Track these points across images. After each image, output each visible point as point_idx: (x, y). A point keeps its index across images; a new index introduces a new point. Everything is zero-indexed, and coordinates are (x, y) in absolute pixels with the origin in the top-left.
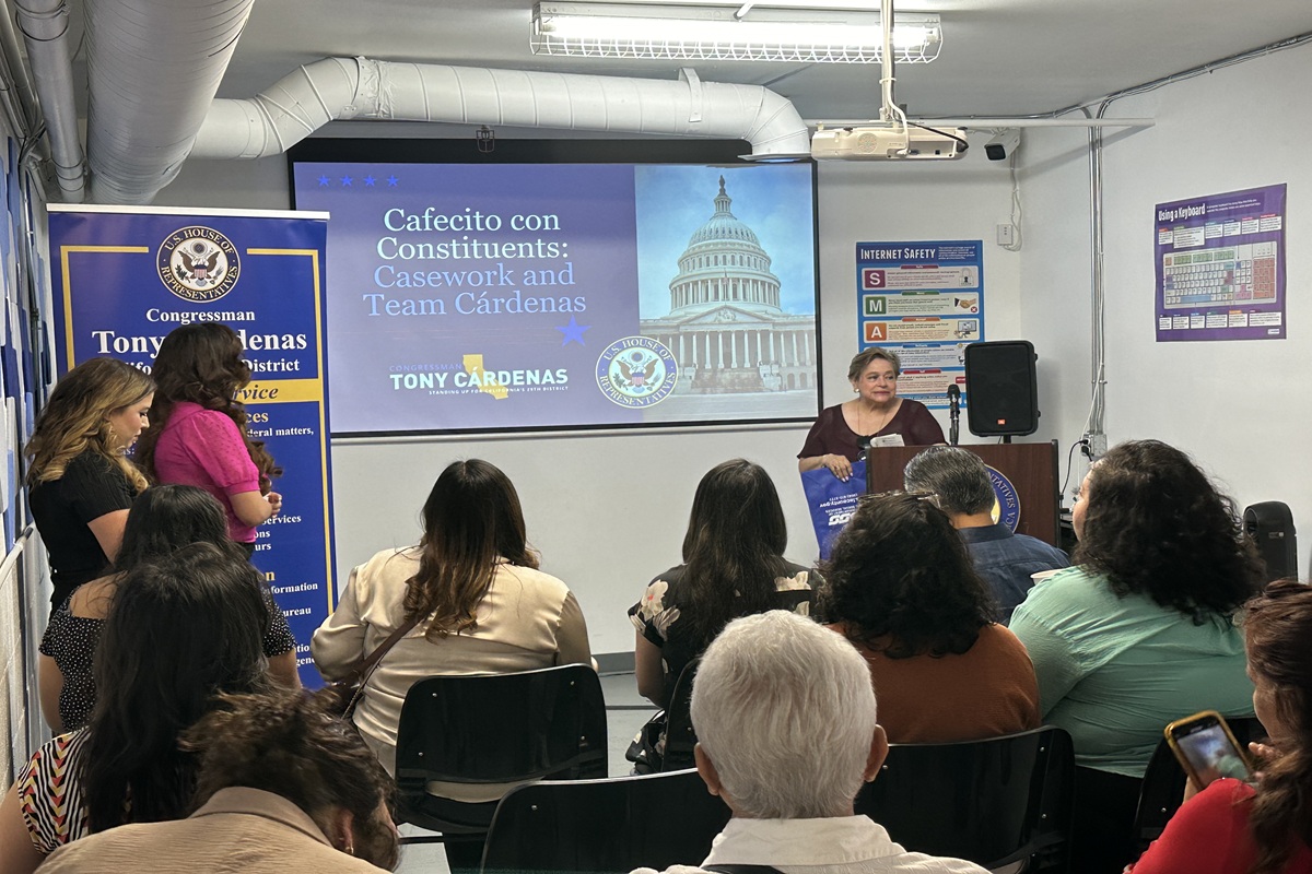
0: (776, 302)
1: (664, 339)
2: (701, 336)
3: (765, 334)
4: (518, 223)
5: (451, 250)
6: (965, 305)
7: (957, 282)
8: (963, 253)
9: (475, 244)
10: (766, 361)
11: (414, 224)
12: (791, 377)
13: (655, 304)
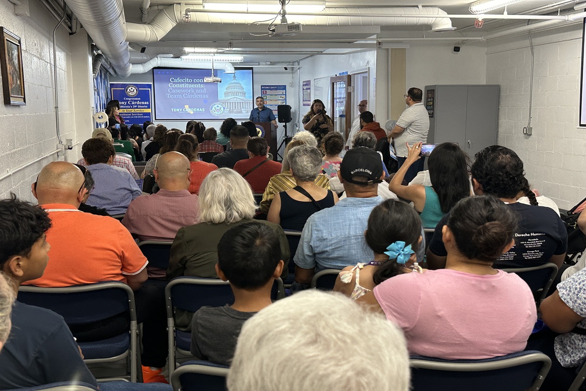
0: (245, 97)
1: (223, 103)
2: (230, 103)
3: (243, 103)
4: (195, 81)
5: (182, 86)
6: (283, 98)
7: (281, 93)
8: (282, 88)
9: (187, 85)
10: (243, 108)
11: (176, 81)
12: (248, 111)
13: (221, 96)
